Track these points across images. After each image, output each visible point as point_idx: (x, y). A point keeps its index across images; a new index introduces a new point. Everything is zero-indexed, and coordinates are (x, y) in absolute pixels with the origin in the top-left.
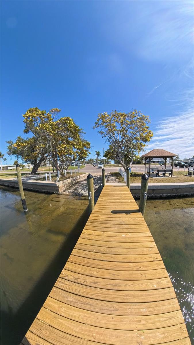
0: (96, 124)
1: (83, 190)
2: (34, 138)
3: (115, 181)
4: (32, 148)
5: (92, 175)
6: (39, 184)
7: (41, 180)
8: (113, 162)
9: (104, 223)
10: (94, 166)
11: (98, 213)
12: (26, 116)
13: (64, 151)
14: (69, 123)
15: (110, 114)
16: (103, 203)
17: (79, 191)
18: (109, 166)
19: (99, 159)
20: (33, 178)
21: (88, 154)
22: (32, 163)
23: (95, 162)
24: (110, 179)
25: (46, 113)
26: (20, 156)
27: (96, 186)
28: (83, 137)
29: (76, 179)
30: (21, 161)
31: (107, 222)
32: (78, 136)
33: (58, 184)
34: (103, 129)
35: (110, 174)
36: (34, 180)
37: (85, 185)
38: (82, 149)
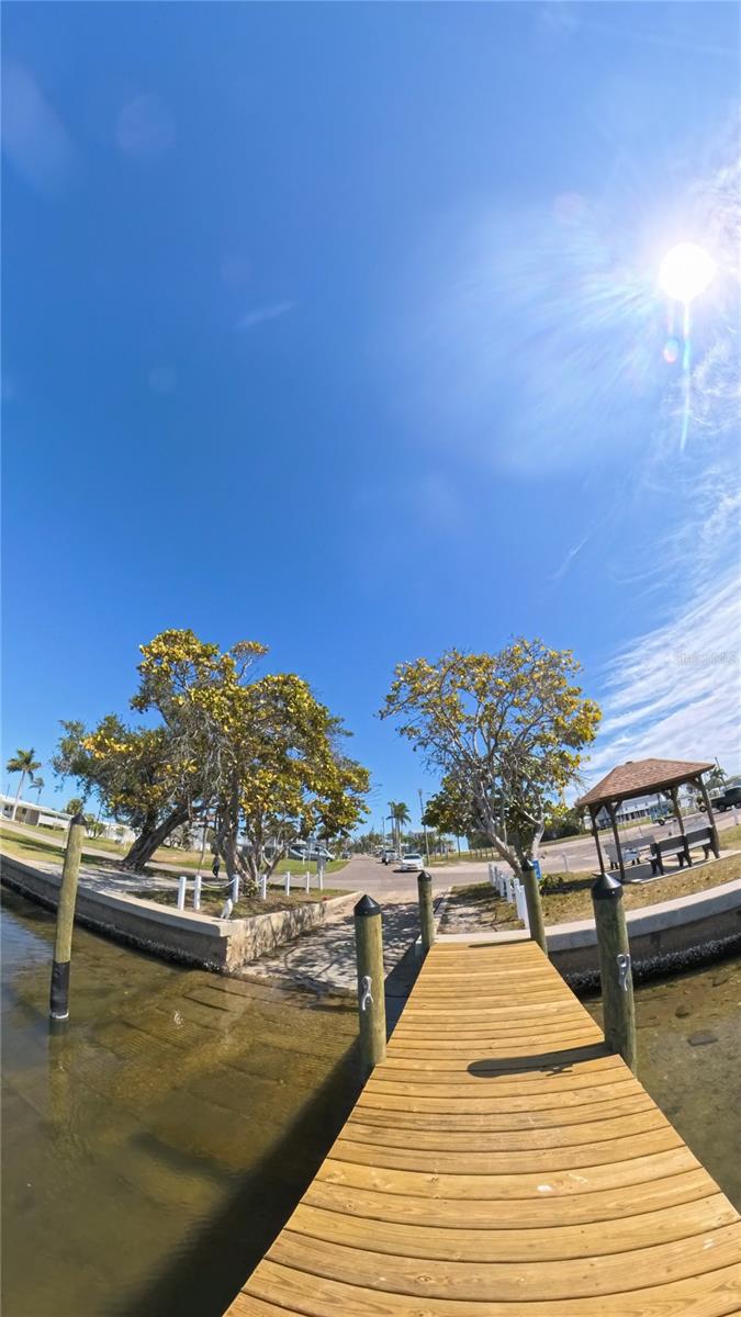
0: (390, 699)
1: (335, 966)
2: (162, 732)
3: (477, 925)
4: (148, 769)
5: (375, 903)
6: (145, 915)
7: (156, 901)
8: (461, 844)
9: (432, 1128)
10: (384, 861)
11: (405, 1076)
12: (151, 653)
13: (268, 796)
14: (295, 697)
15: (435, 663)
16: (429, 1028)
17: (315, 969)
18: (446, 859)
19: (405, 834)
20: (128, 883)
21: (363, 815)
22: (134, 825)
23: (387, 848)
24: (454, 915)
25: (219, 654)
26: (95, 787)
27: (392, 947)
28: (341, 748)
29: (306, 915)
30: (93, 807)
31: (450, 1123)
32: (326, 742)
33: (225, 927)
34: (415, 717)
35: (452, 893)
36: (129, 893)
37: (343, 943)
38: (337, 795)
